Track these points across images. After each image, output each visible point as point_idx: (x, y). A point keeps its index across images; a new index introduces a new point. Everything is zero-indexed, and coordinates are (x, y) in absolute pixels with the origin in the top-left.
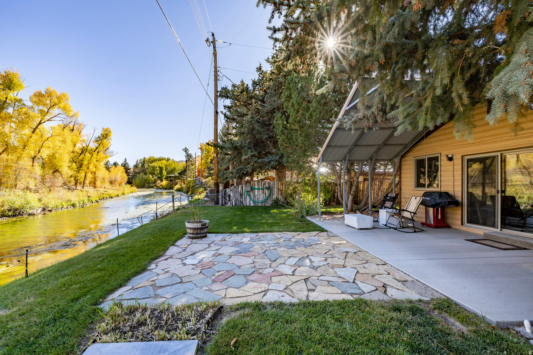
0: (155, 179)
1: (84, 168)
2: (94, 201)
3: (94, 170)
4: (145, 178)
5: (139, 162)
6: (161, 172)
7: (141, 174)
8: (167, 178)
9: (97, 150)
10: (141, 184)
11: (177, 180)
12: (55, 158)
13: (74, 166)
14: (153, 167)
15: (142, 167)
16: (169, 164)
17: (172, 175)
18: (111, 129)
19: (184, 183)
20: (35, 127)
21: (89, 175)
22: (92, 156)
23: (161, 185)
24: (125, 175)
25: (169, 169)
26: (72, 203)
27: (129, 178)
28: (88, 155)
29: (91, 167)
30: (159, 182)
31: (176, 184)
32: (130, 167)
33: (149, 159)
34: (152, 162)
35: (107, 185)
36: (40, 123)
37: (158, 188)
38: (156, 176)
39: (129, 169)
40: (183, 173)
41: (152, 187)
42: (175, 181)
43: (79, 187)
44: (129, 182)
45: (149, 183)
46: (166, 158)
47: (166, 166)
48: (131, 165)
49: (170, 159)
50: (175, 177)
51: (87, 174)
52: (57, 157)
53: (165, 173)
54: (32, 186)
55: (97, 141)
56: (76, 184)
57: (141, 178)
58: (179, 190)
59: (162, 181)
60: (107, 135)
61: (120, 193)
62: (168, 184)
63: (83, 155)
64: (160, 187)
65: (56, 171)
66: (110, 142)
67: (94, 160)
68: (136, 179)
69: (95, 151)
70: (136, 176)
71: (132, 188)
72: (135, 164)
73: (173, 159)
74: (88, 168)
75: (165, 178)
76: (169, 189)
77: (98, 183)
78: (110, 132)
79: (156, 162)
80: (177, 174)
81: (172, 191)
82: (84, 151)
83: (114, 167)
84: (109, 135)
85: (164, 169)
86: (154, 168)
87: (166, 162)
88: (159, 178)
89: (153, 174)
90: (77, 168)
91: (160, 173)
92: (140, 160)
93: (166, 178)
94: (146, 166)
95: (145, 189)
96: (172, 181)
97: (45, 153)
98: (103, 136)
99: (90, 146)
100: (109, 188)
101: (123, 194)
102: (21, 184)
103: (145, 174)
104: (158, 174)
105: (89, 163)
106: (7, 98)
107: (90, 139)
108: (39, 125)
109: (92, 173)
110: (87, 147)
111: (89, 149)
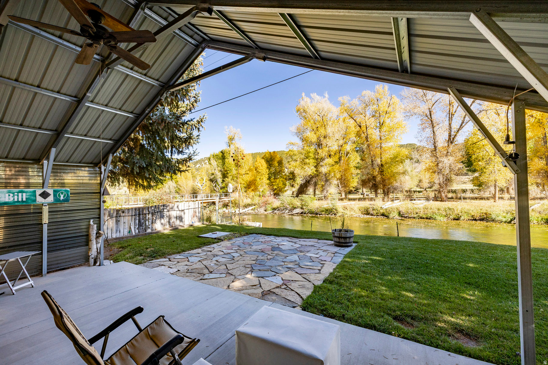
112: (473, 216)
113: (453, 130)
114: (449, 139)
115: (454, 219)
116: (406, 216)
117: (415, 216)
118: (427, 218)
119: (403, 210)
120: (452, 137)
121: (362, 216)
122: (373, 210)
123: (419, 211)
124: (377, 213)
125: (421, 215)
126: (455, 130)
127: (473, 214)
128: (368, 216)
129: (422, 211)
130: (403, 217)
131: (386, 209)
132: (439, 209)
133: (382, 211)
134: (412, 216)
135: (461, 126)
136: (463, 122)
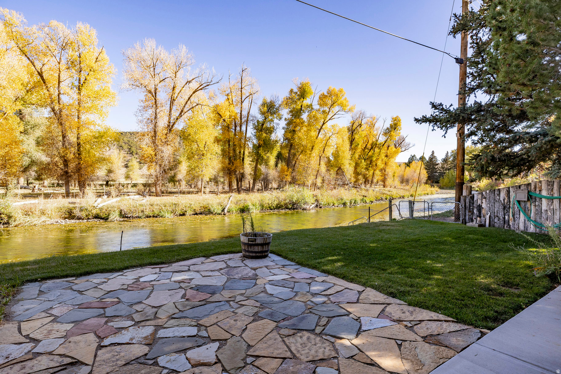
1: (374, 164)
2: (368, 201)
3: (383, 166)
5: (449, 154)
9: (387, 143)
10: (450, 184)
18: (401, 118)
20: (319, 128)
21: (378, 173)
22: (381, 151)
24: (425, 172)
26: (343, 202)
27: (431, 175)
28: (377, 150)
32: (438, 162)
35: (396, 184)
36: (324, 124)
39: (437, 165)
44: (431, 181)
51: (375, 172)
55: (385, 134)
57: (450, 175)
60: (396, 124)
61: (407, 194)
63: (372, 151)
65: (339, 169)
67: (383, 156)
68: (444, 177)
69: (383, 145)
72: (444, 157)
74: (376, 165)
77: (389, 181)
78: (399, 121)
82: (374, 145)
84: (399, 124)
90: (367, 165)
97: (330, 152)
98: (391, 126)
99: (379, 141)
100: (396, 187)
101: (412, 196)
102: (309, 182)
105: (377, 159)
106: (301, 106)
107: (379, 132)
108: (323, 125)
109: (381, 170)
110: (377, 141)
111: (378, 143)
112: (195, 210)
113: (172, 118)
114: (169, 126)
115: (181, 215)
116: (129, 215)
117: (141, 214)
118: (153, 216)
119: (125, 209)
120: (171, 124)
121: (63, 222)
122: (81, 210)
123: (145, 208)
124: (87, 216)
125: (147, 213)
126: (175, 117)
127: (194, 208)
128: (73, 221)
129: (148, 208)
130: (125, 217)
131: (101, 209)
132: (165, 206)
133: (94, 212)
134: (137, 215)
135: (180, 115)
136: (182, 111)
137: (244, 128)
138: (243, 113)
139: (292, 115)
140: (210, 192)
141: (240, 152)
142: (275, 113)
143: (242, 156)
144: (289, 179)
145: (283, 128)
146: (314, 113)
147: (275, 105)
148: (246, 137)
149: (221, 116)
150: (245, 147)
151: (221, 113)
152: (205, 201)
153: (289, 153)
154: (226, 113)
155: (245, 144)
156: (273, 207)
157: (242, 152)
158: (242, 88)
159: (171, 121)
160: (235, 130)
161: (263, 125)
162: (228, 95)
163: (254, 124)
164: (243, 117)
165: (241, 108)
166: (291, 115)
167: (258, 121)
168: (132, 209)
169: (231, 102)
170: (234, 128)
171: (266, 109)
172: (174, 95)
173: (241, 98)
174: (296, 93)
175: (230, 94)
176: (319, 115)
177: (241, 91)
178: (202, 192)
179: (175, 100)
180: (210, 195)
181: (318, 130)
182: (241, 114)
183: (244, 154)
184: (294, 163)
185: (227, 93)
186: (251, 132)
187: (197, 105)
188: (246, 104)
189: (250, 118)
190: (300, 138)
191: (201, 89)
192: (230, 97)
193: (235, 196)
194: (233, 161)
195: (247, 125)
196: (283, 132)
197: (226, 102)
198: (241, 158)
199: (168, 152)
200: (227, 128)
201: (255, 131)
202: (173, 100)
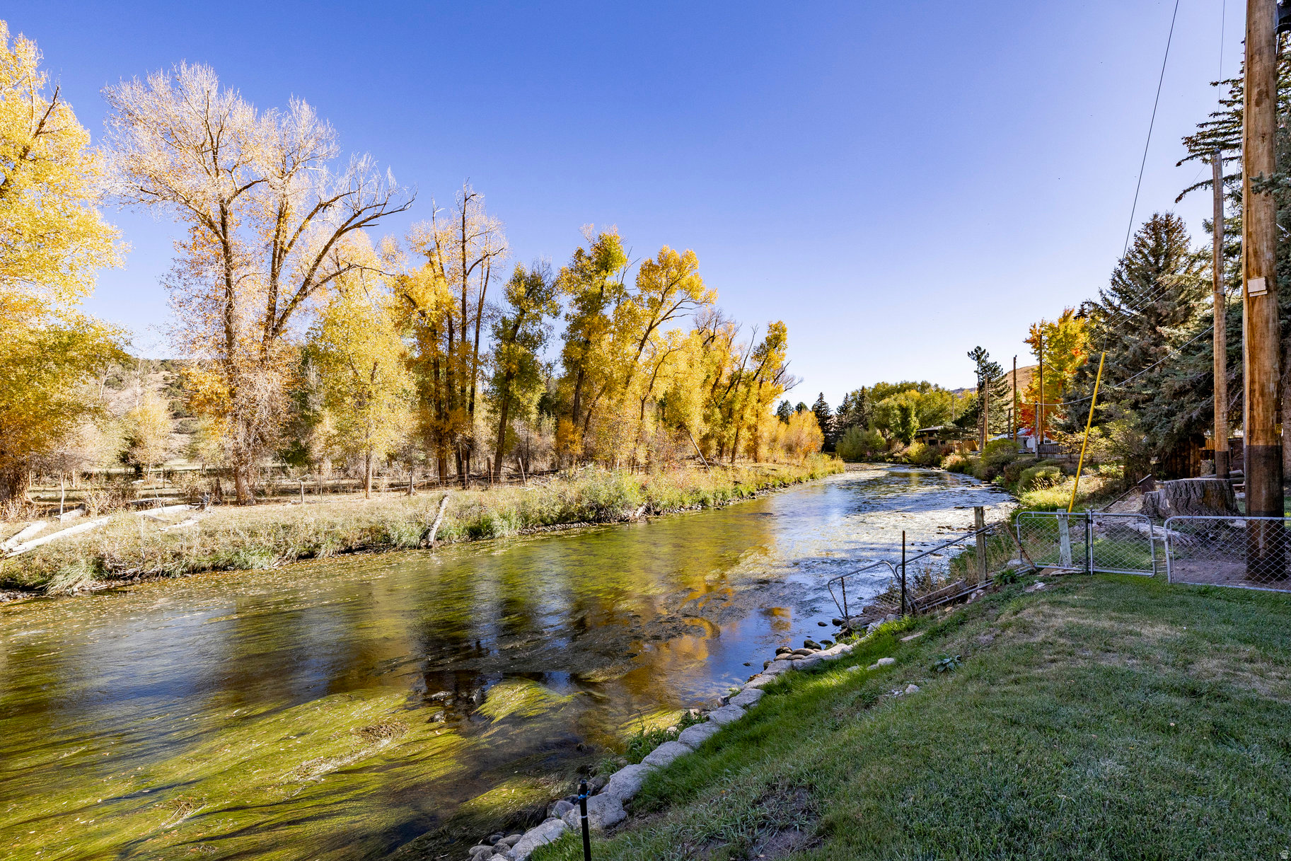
0: (889, 440)
1: (737, 416)
2: (745, 494)
3: (753, 420)
4: (865, 438)
6: (905, 422)
7: (856, 428)
8: (922, 436)
9: (759, 376)
10: (855, 452)
11: (948, 442)
12: (679, 399)
13: (718, 415)
14: (884, 410)
15: (858, 411)
16: (927, 400)
17: (937, 428)
18: (786, 325)
19: (974, 449)
20: (641, 337)
21: (745, 433)
22: (749, 390)
23: (906, 455)
24: (818, 431)
25: (927, 412)
26: (701, 497)
27: (827, 438)
28: (742, 388)
29: (748, 414)
30: (900, 445)
31: (948, 452)
32: (832, 413)
33: (875, 390)
34: (883, 396)
35: (781, 455)
36: (651, 328)
37: (896, 461)
38: (891, 431)
39: (830, 418)
40: (971, 418)
41: (883, 460)
42: (943, 442)
43: (726, 460)
44: (828, 448)
45: (875, 450)
46: (919, 382)
47: (918, 404)
48: (834, 406)
49: (929, 386)
50: (945, 432)
51: (740, 432)
52: (683, 397)
53: (915, 422)
54: (642, 460)
55: (757, 356)
56: (721, 453)
57: (855, 437)
58: (956, 469)
59: (907, 443)
60: (777, 338)
61: (804, 474)
62: (924, 453)
63: (732, 391)
64: (904, 459)
65: (681, 426)
66: (783, 355)
67: (753, 399)
68: (844, 439)
69: (754, 379)
70: (844, 433)
71: (834, 462)
72: (841, 403)
73: (936, 386)
74: (742, 418)
75: (917, 437)
76: (929, 466)
77: (763, 451)
78: (784, 331)
79: (893, 397)
80: (949, 424)
81: (936, 470)
82: (735, 379)
83: (795, 413)
84: (782, 338)
85: (913, 413)
86: (886, 411)
87: (918, 394)
88: (899, 436)
89: (883, 426)
90: (723, 419)
91: (902, 423)
92: (853, 394)
93: (920, 437)
94: (867, 408)
95: (865, 465)
96: (936, 445)
97: (662, 388)
98: (769, 341)
99: (745, 370)
100: (783, 461)
101: (812, 477)
102: (622, 457)
103: (866, 427)
104: (897, 425)
105: (743, 407)
106: (602, 288)
107: (746, 353)
108: (648, 332)
109: (749, 428)
110: (741, 370)
111: (743, 375)
112: (344, 539)
113: (280, 300)
114: (270, 319)
115: (300, 557)
116: (130, 571)
117: (169, 566)
118: (214, 568)
119: (114, 549)
120: (278, 315)
123: (186, 544)
125: (193, 561)
126: (288, 297)
127: (344, 535)
129: (196, 543)
130: (118, 578)
131: (27, 558)
132: (253, 534)
134: (159, 567)
135: (303, 292)
136: (307, 282)
137: (471, 334)
138: (468, 300)
139: (583, 308)
140: (392, 485)
141: (463, 391)
142: (542, 300)
143: (468, 399)
144: (579, 450)
145: (563, 337)
146: (629, 306)
147: (544, 285)
148: (476, 356)
149: (414, 303)
150: (474, 378)
151: (413, 297)
152: (376, 513)
153: (576, 393)
154: (427, 295)
155: (475, 371)
156: (552, 518)
157: (468, 389)
158: (464, 241)
159: (278, 307)
160: (451, 339)
161: (516, 327)
162: (430, 253)
163: (495, 327)
164: (467, 309)
165: (464, 286)
166: (579, 309)
167: (504, 321)
168: (143, 551)
169: (438, 271)
170: (447, 334)
171: (522, 290)
172: (281, 238)
173: (464, 265)
174: (590, 258)
175: (436, 251)
176: (639, 310)
177: (463, 247)
178: (370, 489)
179: (286, 252)
180: (392, 494)
181: (638, 343)
182: (464, 301)
183: (473, 396)
184: (586, 413)
185: (427, 248)
186: (487, 343)
187: (350, 266)
188: (474, 280)
189: (486, 311)
190: (599, 359)
191: (358, 225)
192: (436, 259)
193: (454, 496)
194: (447, 410)
195: (478, 327)
196: (562, 344)
197: (426, 269)
198: (468, 406)
199: (269, 388)
200: (429, 334)
201: (499, 341)
202: (282, 249)
